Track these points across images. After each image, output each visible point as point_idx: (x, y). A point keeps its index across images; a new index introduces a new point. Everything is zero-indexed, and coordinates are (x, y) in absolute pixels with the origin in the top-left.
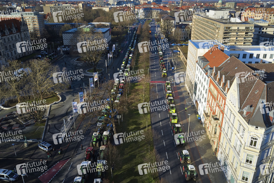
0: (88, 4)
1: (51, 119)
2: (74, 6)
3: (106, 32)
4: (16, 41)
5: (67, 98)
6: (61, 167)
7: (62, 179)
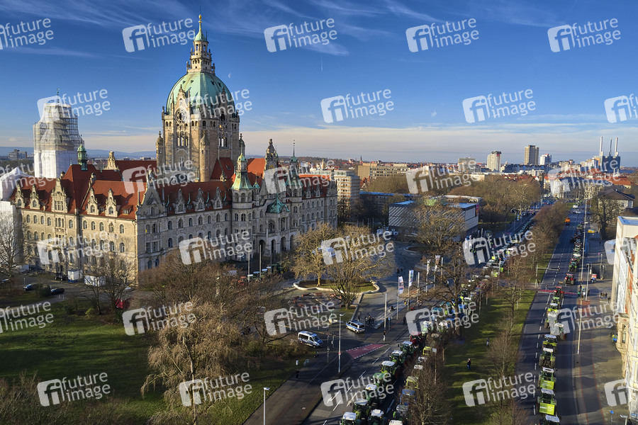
1: (363, 307)
3: (468, 208)
4: (318, 209)
5: (389, 289)
6: (375, 348)
7: (376, 357)
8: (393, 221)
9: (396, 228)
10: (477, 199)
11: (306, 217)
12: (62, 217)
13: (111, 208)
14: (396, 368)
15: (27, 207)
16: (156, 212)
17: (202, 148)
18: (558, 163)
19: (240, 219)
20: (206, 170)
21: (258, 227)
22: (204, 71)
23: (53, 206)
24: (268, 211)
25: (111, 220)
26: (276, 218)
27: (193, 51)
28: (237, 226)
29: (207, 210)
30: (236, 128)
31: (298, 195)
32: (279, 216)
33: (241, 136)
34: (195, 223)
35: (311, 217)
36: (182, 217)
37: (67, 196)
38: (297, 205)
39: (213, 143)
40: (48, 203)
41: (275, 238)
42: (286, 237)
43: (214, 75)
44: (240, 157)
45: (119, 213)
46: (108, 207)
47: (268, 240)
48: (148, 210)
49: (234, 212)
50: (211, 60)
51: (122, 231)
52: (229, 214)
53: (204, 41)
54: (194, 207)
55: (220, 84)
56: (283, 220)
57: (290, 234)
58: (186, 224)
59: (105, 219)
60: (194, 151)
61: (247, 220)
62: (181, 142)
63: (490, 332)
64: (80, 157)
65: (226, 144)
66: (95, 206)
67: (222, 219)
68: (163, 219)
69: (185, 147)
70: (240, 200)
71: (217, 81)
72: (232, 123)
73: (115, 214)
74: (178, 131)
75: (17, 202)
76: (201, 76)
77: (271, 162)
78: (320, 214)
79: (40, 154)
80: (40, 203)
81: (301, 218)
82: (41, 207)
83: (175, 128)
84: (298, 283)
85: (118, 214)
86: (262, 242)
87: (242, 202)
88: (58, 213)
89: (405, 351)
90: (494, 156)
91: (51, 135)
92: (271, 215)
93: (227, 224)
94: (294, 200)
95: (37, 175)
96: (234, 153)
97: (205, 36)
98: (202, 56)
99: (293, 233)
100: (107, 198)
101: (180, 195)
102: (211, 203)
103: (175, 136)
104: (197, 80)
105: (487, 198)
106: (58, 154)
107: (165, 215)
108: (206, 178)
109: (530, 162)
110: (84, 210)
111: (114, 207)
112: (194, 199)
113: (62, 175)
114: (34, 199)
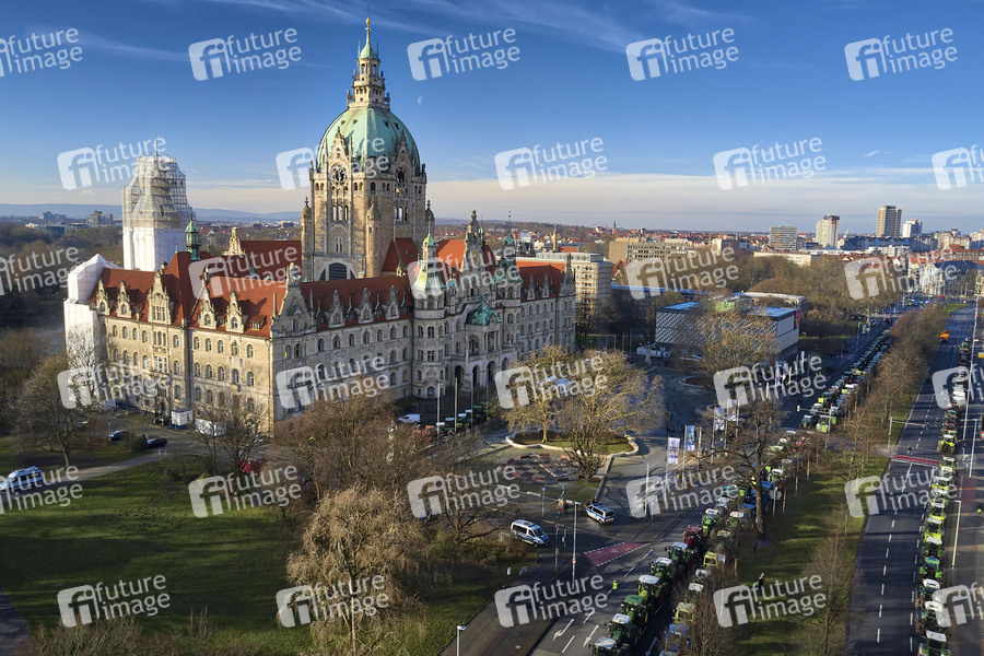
0: (744, 241)
1: (611, 479)
2: (696, 245)
3: (783, 317)
4: (545, 317)
5: (653, 451)
6: (628, 550)
7: (630, 565)
8: (662, 335)
9: (668, 346)
10: (796, 299)
11: (526, 328)
12: (163, 330)
13: (234, 319)
14: (660, 587)
15: (113, 314)
16: (301, 325)
17: (370, 225)
18: (933, 234)
19: (426, 335)
20: (375, 258)
21: (453, 347)
22: (374, 105)
23: (150, 313)
24: (468, 321)
25: (234, 338)
26: (481, 332)
27: (357, 74)
28: (421, 344)
29: (376, 321)
30: (420, 191)
31: (515, 295)
32: (485, 329)
33: (429, 205)
34: (359, 341)
35: (533, 328)
36: (339, 332)
37: (171, 300)
38: (512, 311)
39: (386, 217)
40: (143, 308)
41: (479, 363)
42: (496, 361)
43: (389, 110)
44: (426, 240)
45: (247, 327)
46: (229, 318)
47: (468, 367)
48: (288, 323)
49: (417, 324)
50: (383, 88)
51: (250, 355)
52: (409, 326)
53: (374, 58)
54: (356, 317)
55: (397, 125)
56: (491, 335)
57: (502, 357)
58: (344, 343)
59: (226, 336)
60: (358, 229)
61: (437, 336)
62: (338, 213)
63: (811, 527)
64: (189, 240)
65: (406, 216)
66: (212, 316)
67: (399, 334)
68: (310, 337)
69: (344, 222)
70: (426, 306)
71: (393, 121)
72: (414, 184)
73: (240, 329)
74: (334, 197)
75: (98, 307)
76: (369, 113)
77: (474, 246)
78: (548, 324)
79: (132, 233)
80: (131, 308)
81: (518, 332)
82: (133, 314)
83: (330, 194)
84: (513, 436)
85: (245, 329)
86: (459, 370)
87: (429, 309)
88: (157, 324)
89: (675, 558)
90: (828, 223)
91: (147, 205)
92: (473, 327)
93: (406, 342)
94: (508, 303)
95: (128, 266)
96: (418, 231)
97: (375, 50)
98: (370, 82)
99: (508, 355)
100: (228, 303)
101: (336, 299)
102: (383, 310)
103: (329, 205)
104: (363, 119)
105: (814, 298)
106: (158, 234)
107: (314, 329)
108: (375, 269)
109: (886, 233)
110: (196, 321)
111: (239, 319)
112: (356, 304)
113: (163, 267)
114: (123, 302)
